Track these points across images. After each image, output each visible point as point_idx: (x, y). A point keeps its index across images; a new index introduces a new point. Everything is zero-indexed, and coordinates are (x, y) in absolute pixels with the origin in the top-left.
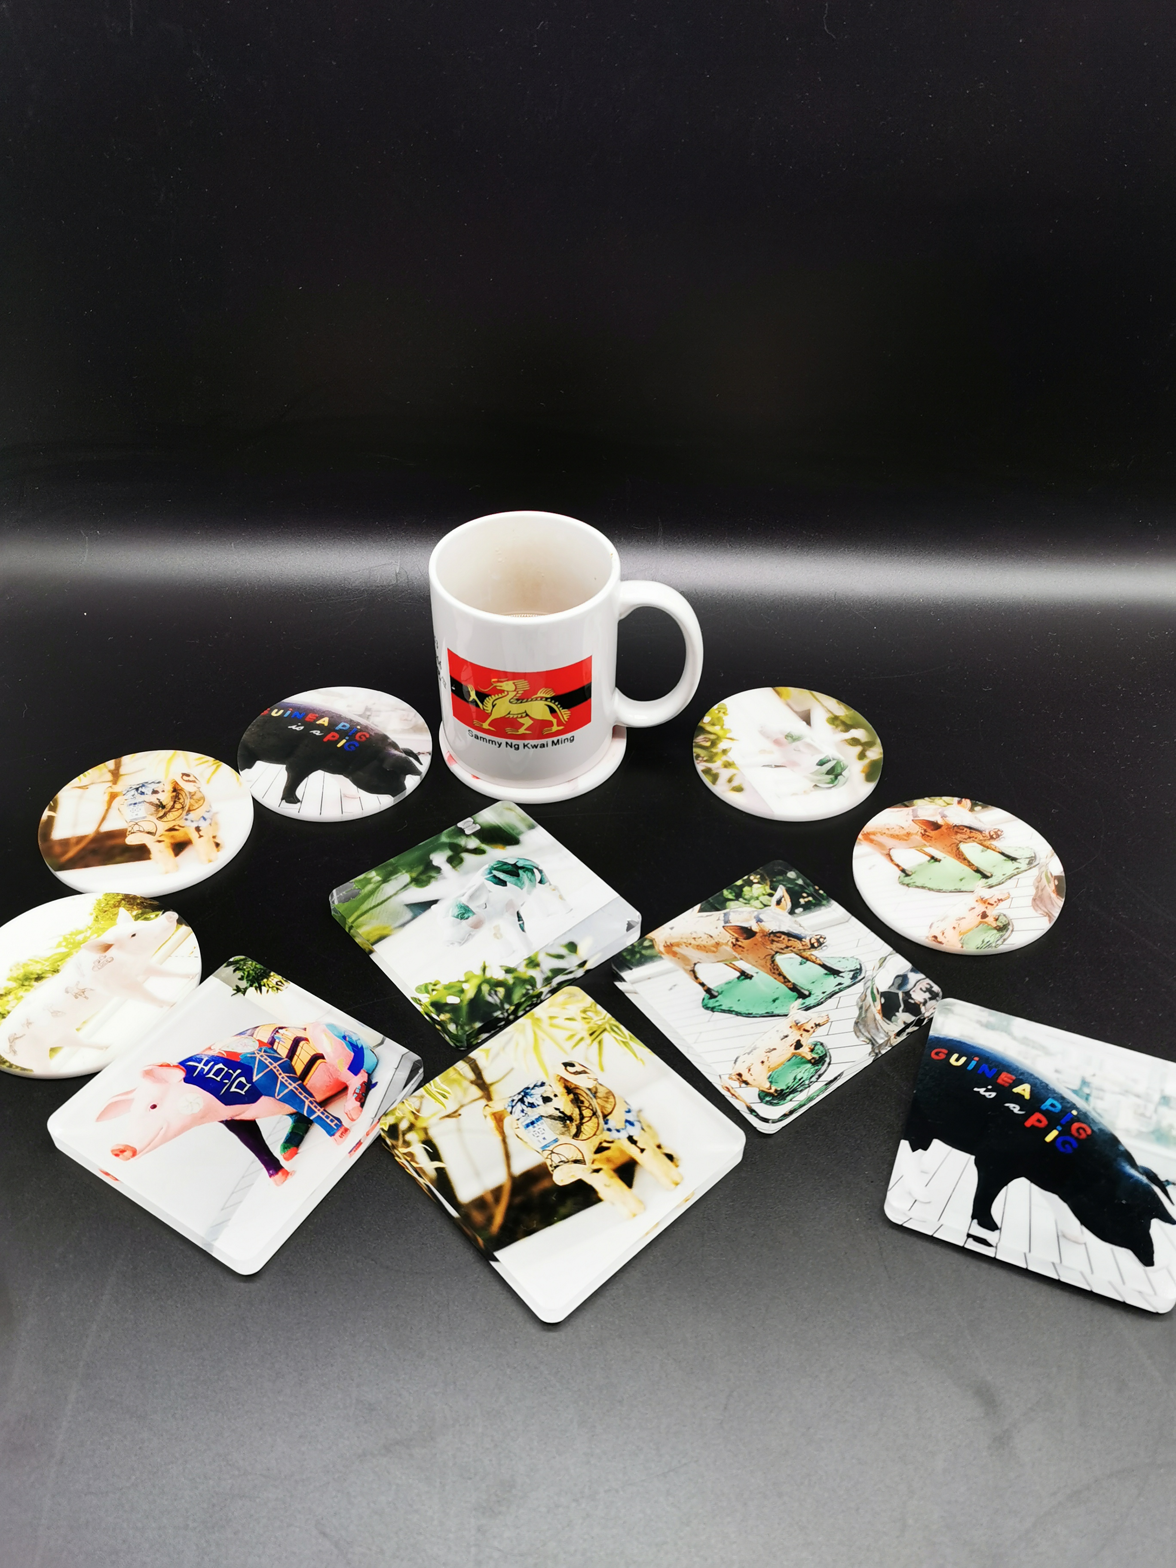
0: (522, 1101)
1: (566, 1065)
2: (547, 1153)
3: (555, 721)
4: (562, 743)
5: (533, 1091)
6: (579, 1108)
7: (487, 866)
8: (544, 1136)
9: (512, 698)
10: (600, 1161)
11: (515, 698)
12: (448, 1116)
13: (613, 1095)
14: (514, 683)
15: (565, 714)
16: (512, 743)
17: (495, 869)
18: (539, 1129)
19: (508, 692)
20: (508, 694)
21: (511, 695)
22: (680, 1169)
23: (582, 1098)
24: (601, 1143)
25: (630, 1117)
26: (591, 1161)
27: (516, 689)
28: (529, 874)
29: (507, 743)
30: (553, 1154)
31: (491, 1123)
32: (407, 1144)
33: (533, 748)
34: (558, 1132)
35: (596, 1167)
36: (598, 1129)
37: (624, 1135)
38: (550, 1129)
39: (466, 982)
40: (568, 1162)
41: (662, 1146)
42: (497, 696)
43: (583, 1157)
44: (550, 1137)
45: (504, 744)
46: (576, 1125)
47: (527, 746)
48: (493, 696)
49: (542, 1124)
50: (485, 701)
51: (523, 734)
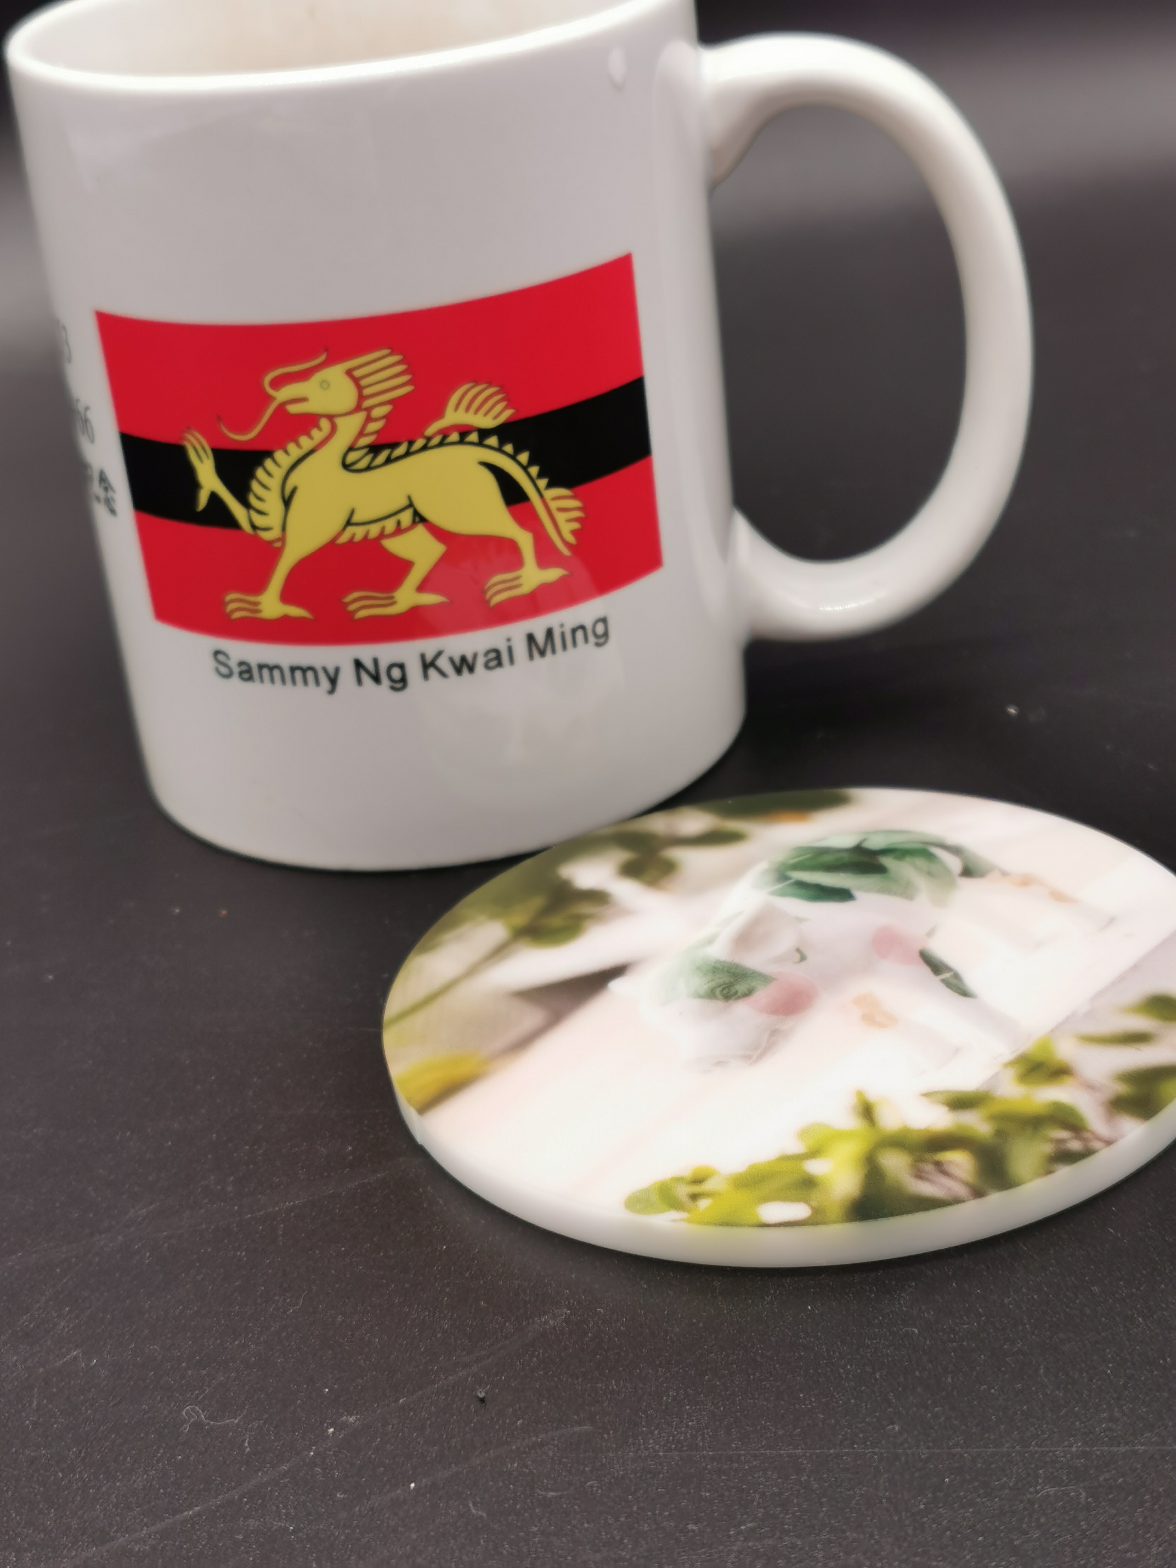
3: (525, 540)
4: (564, 647)
9: (351, 449)
11: (365, 441)
14: (349, 373)
15: (562, 510)
16: (376, 662)
19: (331, 418)
20: (334, 428)
21: (348, 428)
27: (361, 398)
29: (358, 664)
33: (459, 671)
42: (294, 451)
47: (432, 664)
48: (279, 455)
50: (255, 486)
51: (415, 612)
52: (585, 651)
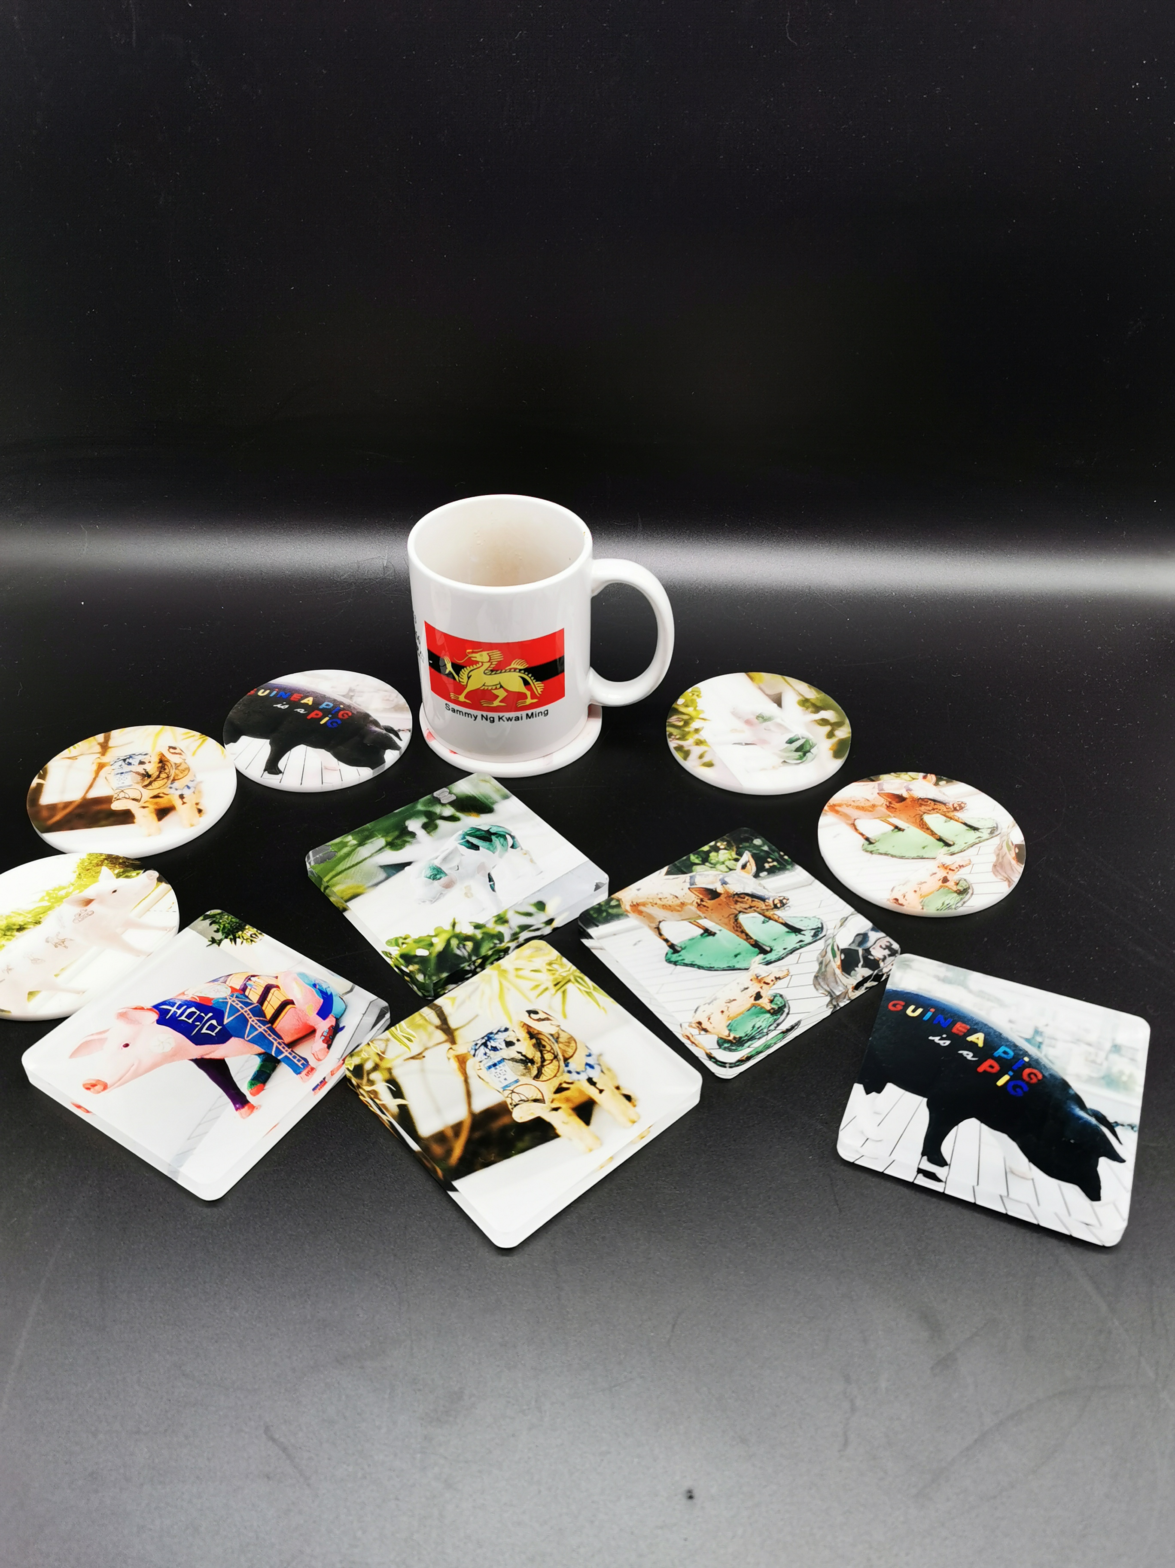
0: (485, 1045)
1: (530, 1012)
2: (507, 1092)
3: (528, 693)
4: (536, 716)
5: (496, 1036)
6: (541, 1052)
7: (461, 832)
8: (505, 1077)
9: (486, 670)
10: (559, 1100)
11: (489, 669)
12: (413, 1058)
13: (575, 1041)
14: (488, 654)
15: (538, 687)
16: (487, 716)
17: (469, 835)
18: (501, 1070)
19: (482, 663)
20: (482, 665)
21: (486, 665)
22: (637, 1109)
23: (544, 1043)
24: (561, 1084)
25: (591, 1061)
26: (551, 1100)
27: (490, 659)
28: (502, 840)
29: (482, 716)
30: (513, 1094)
31: (454, 1064)
32: (371, 1082)
33: (508, 720)
34: (519, 1073)
35: (554, 1105)
36: (558, 1071)
37: (583, 1077)
38: (512, 1070)
39: (436, 936)
40: (528, 1101)
41: (621, 1088)
42: (472, 668)
43: (543, 1097)
44: (512, 1078)
45: (479, 717)
46: (538, 1067)
47: (501, 718)
48: (468, 668)
49: (504, 1066)
50: (461, 672)
51: (498, 706)
52: (542, 717)
